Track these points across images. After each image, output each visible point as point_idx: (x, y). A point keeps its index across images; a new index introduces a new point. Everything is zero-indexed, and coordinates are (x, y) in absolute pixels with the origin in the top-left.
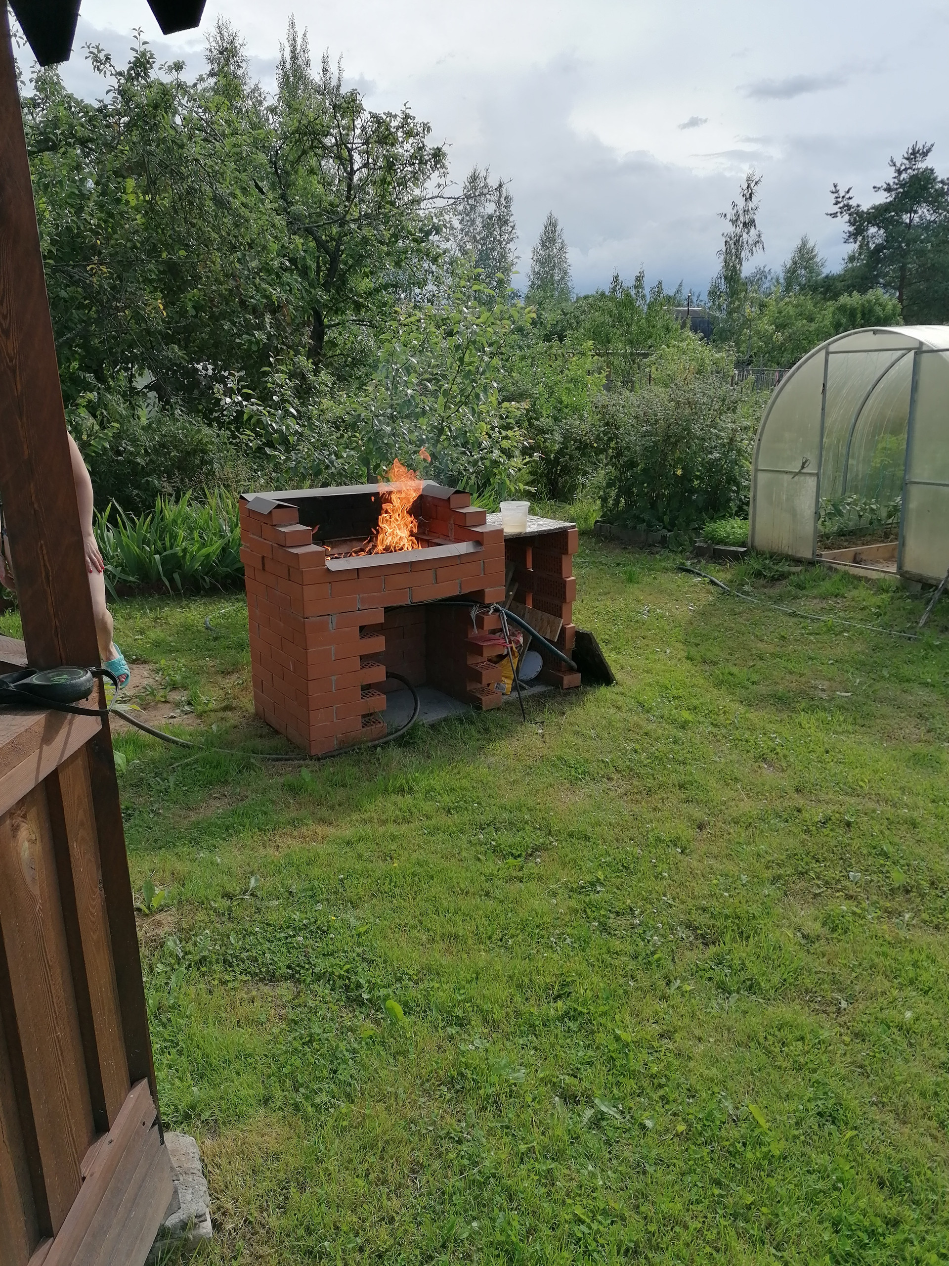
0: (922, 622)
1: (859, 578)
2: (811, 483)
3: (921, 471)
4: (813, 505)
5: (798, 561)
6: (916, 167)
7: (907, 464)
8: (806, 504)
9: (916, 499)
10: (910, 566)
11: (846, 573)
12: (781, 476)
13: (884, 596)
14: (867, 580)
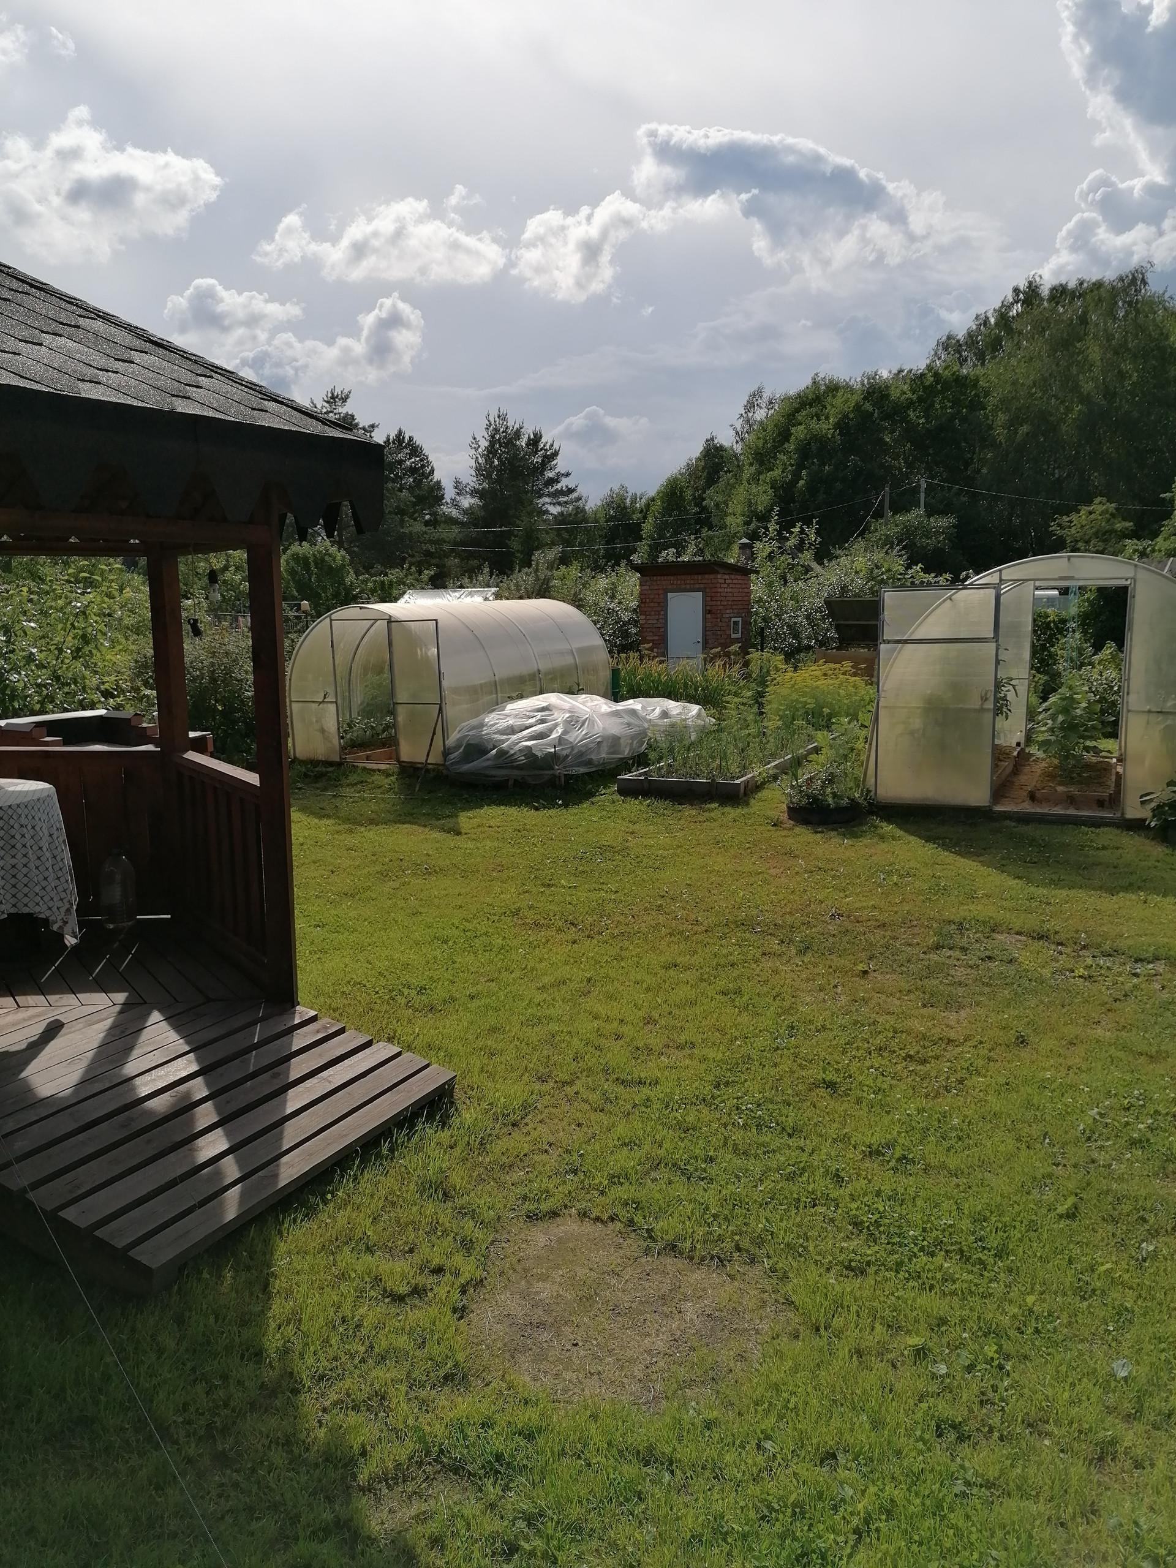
0: (417, 789)
1: (374, 771)
2: (332, 708)
3: (402, 696)
4: (336, 724)
5: (330, 764)
6: (337, 411)
7: (392, 694)
8: (331, 724)
9: (402, 714)
10: (404, 757)
11: (365, 769)
12: (309, 704)
13: (392, 778)
14: (379, 770)
